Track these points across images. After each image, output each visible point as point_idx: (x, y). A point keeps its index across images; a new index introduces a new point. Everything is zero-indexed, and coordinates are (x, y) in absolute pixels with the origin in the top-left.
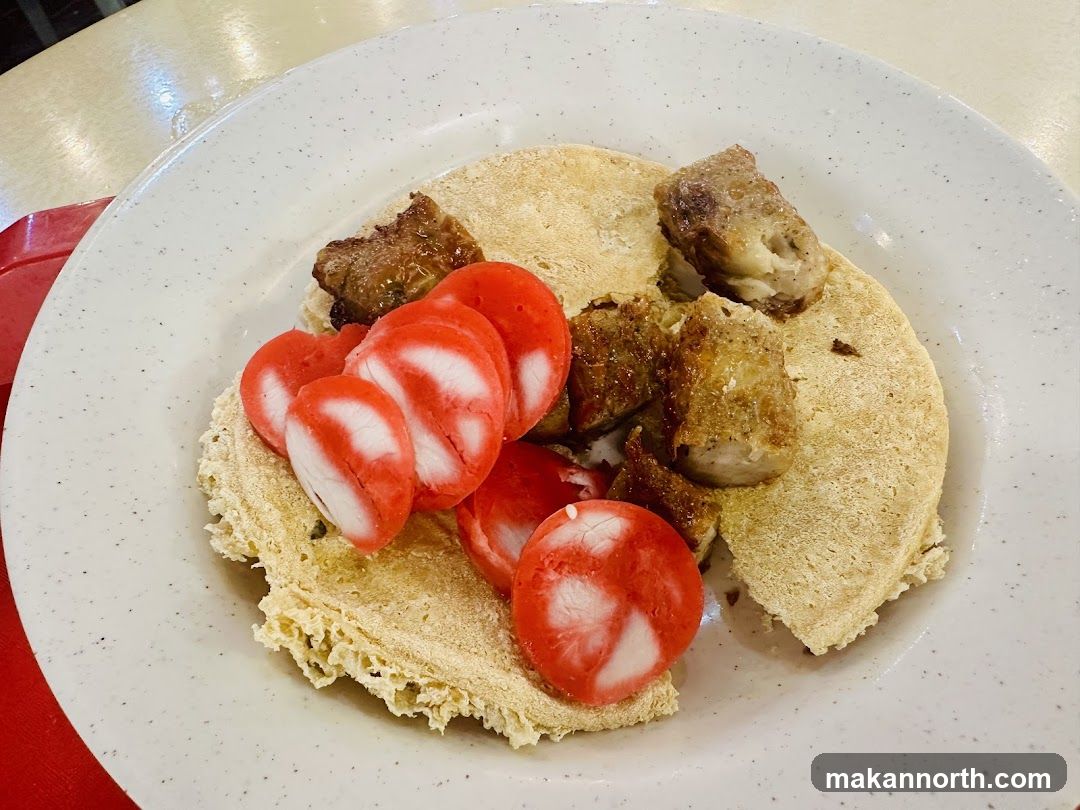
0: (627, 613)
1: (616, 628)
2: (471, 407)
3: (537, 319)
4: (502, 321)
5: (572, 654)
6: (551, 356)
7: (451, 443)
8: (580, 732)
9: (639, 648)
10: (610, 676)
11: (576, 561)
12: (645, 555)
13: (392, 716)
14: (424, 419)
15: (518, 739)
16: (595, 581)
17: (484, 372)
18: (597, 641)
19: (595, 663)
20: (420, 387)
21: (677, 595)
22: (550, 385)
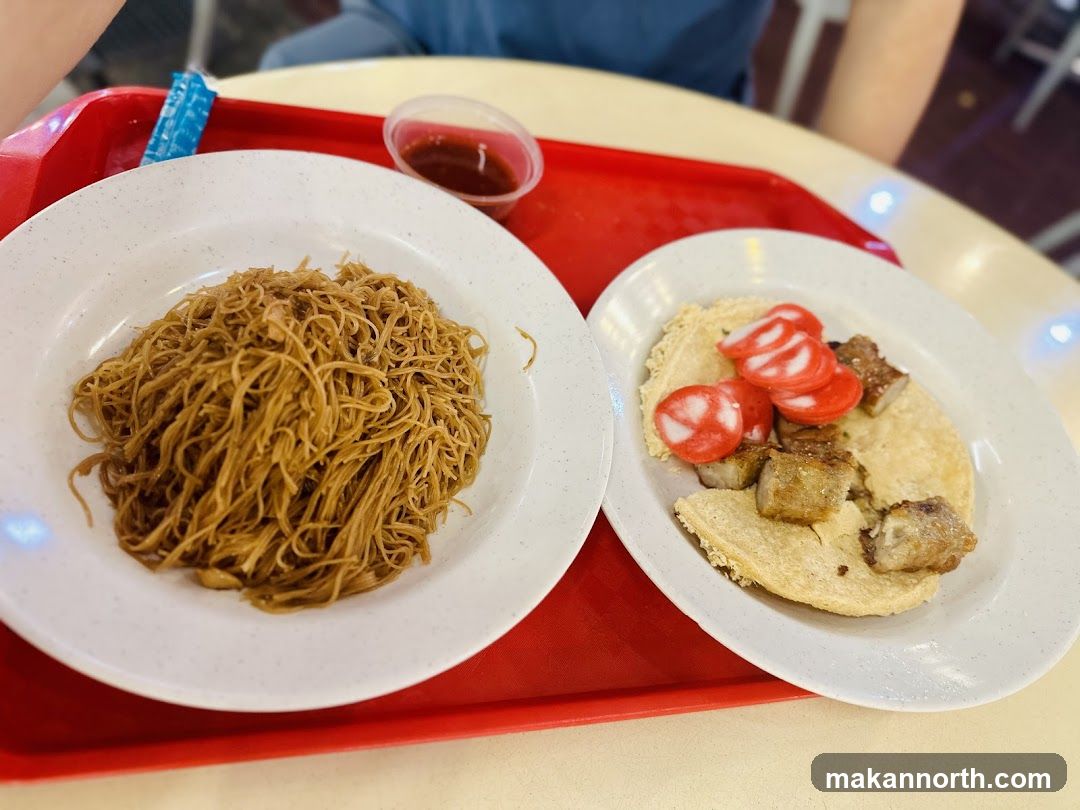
0: (692, 428)
1: (686, 423)
2: (783, 372)
3: (831, 401)
4: (829, 389)
5: (676, 405)
6: (814, 406)
7: (766, 366)
8: (643, 416)
9: (678, 433)
10: (666, 420)
11: (714, 406)
12: (718, 437)
13: (652, 348)
14: (776, 357)
15: (643, 389)
16: (706, 413)
17: (798, 375)
18: (680, 414)
19: (671, 414)
20: (792, 353)
21: (700, 450)
22: (799, 408)
